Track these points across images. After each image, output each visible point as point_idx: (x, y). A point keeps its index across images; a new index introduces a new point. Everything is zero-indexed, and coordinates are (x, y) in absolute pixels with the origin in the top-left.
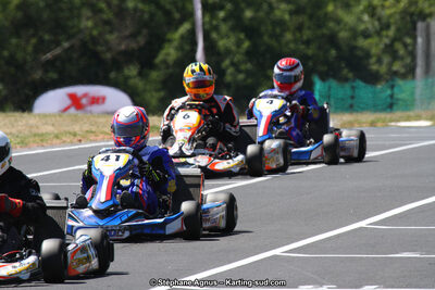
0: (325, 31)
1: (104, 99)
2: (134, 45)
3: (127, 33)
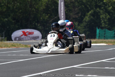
1: (33, 33)
2: (77, 17)
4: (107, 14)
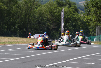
0: (86, 27)
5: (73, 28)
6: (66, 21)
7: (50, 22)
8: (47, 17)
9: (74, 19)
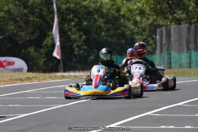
0: (119, 31)
1: (14, 63)
2: (33, 38)
3: (30, 32)
4: (82, 33)
5: (84, 37)
6: (63, 17)
7: (18, 22)
8: (6, 8)
9: (85, 10)
